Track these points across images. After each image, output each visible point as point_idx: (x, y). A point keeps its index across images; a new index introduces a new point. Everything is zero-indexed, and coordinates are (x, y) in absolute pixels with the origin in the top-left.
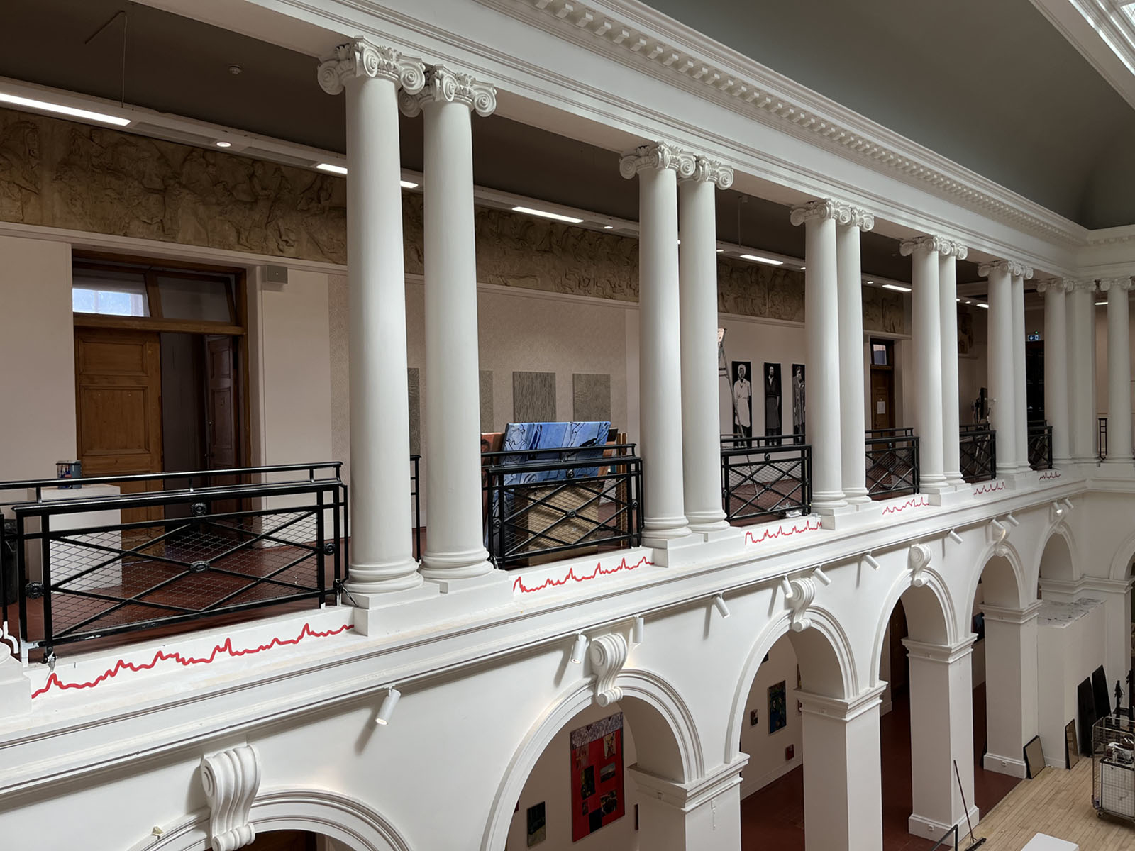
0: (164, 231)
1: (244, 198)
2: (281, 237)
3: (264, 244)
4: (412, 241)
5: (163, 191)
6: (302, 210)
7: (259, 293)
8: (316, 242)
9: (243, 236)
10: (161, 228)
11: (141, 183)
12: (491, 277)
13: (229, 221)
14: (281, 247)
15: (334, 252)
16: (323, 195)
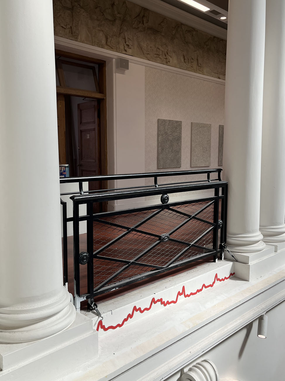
0: (72, 34)
1: (110, 18)
2: (126, 43)
3: (118, 46)
4: (182, 51)
5: (72, 9)
6: (135, 28)
7: (114, 74)
8: (141, 47)
9: (109, 40)
10: (71, 32)
11: (61, 3)
12: (213, 74)
13: (102, 31)
14: (126, 49)
15: (148, 54)
16: (145, 19)
